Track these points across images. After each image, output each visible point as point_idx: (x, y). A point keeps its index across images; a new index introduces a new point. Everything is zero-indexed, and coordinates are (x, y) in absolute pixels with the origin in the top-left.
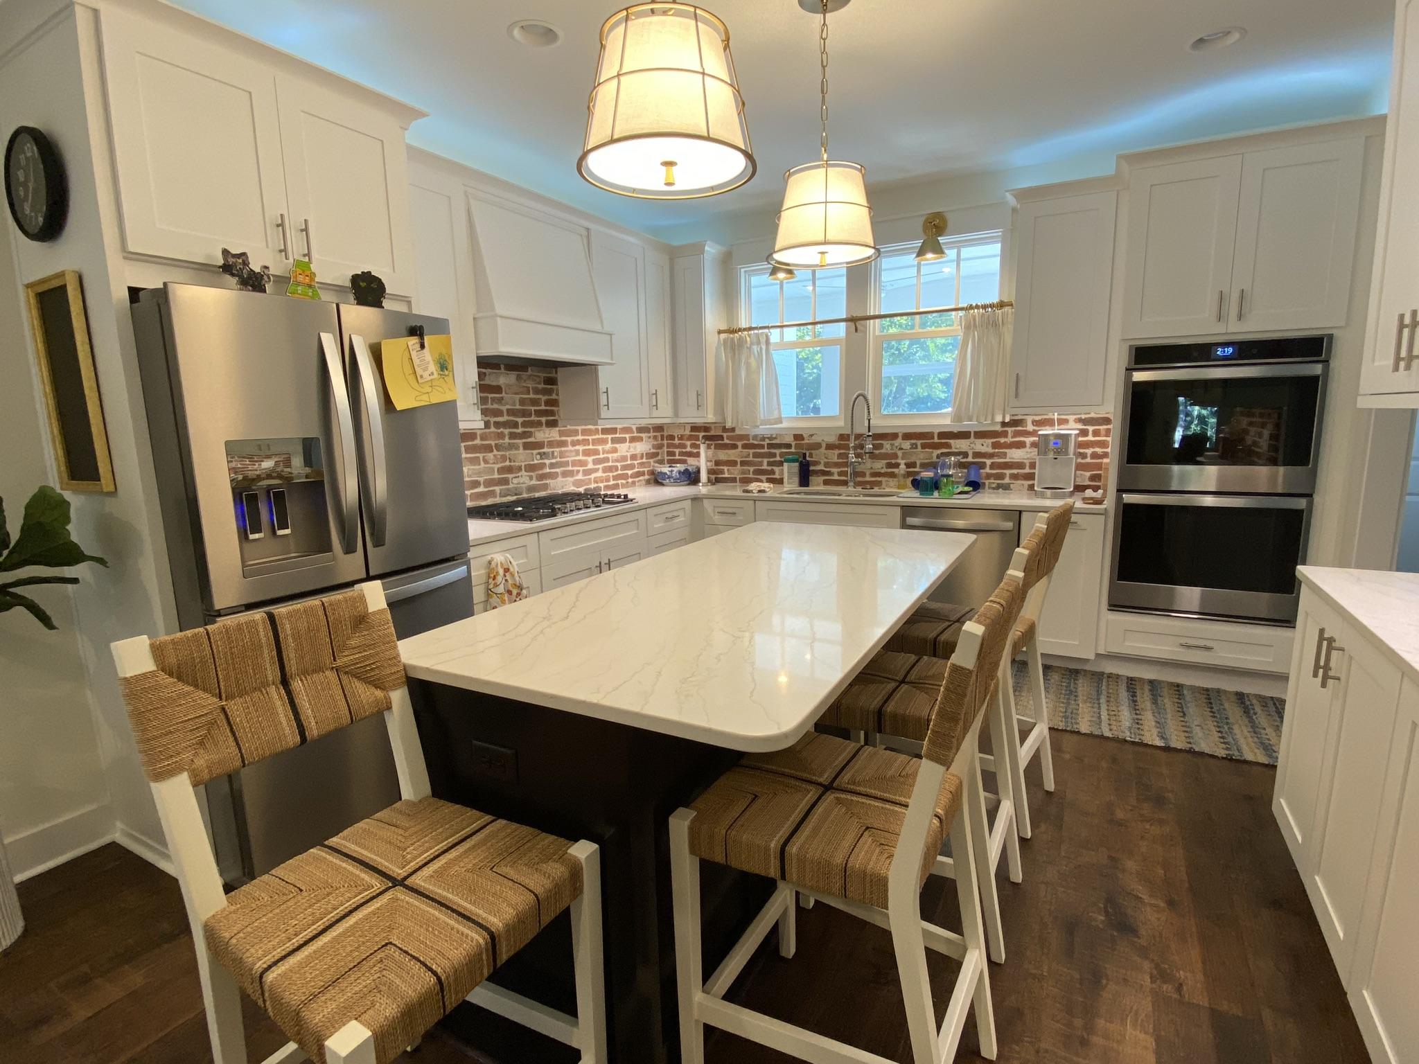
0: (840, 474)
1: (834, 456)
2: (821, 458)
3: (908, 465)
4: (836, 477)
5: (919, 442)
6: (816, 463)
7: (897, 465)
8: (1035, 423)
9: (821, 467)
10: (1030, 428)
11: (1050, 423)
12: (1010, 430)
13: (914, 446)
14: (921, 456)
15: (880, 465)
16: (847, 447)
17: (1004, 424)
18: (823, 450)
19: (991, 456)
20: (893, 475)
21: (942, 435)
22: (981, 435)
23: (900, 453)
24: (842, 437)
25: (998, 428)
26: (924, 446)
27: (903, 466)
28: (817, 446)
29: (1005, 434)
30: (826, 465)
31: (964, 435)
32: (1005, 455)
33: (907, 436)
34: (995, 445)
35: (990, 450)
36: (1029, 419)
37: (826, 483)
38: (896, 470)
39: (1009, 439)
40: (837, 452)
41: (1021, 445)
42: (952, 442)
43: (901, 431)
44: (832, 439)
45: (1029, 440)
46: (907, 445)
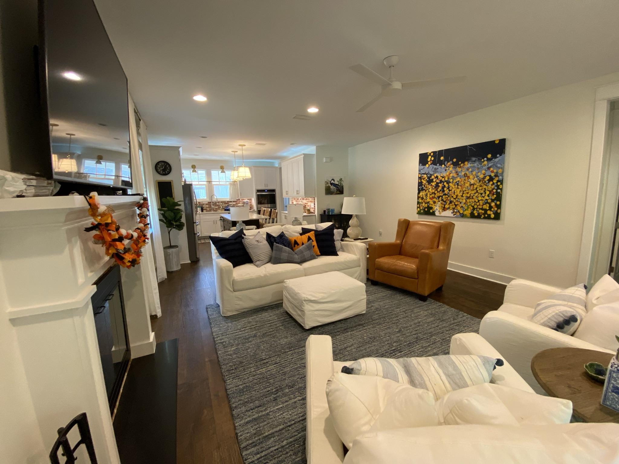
0: (209, 209)
1: (207, 206)
2: (205, 206)
3: (223, 207)
4: (208, 210)
5: (224, 203)
6: (204, 207)
7: (220, 207)
8: (242, 200)
9: (205, 208)
10: (241, 200)
11: (244, 200)
12: (238, 201)
13: (223, 204)
14: (224, 205)
15: (217, 207)
16: (210, 204)
17: (237, 200)
18: (205, 205)
19: (236, 205)
20: (219, 209)
21: (227, 202)
22: (234, 202)
23: (220, 205)
24: (209, 202)
25: (236, 200)
26: (224, 204)
27: (222, 207)
28: (204, 204)
29: (237, 201)
30: (206, 208)
31: (231, 202)
32: (238, 205)
33: (221, 202)
34: (236, 203)
35: (235, 204)
36: (241, 199)
37: (206, 211)
38: (220, 208)
39: (238, 202)
40: (208, 205)
41: (240, 203)
42: (229, 203)
43: (220, 201)
44: (207, 203)
45: (241, 202)
46: (221, 203)
